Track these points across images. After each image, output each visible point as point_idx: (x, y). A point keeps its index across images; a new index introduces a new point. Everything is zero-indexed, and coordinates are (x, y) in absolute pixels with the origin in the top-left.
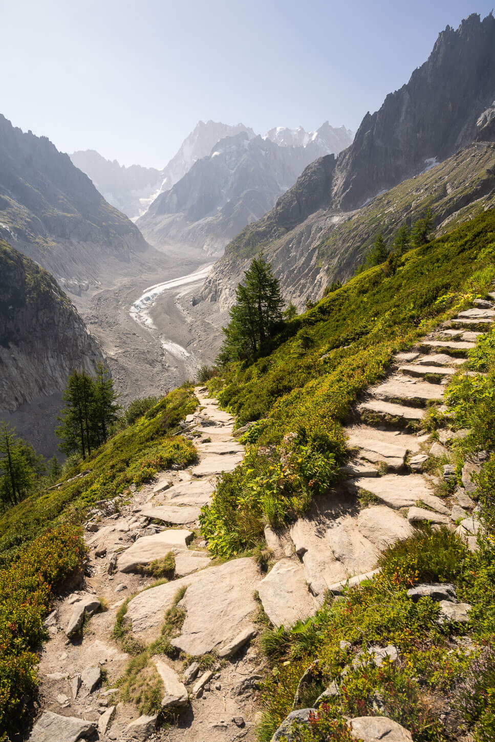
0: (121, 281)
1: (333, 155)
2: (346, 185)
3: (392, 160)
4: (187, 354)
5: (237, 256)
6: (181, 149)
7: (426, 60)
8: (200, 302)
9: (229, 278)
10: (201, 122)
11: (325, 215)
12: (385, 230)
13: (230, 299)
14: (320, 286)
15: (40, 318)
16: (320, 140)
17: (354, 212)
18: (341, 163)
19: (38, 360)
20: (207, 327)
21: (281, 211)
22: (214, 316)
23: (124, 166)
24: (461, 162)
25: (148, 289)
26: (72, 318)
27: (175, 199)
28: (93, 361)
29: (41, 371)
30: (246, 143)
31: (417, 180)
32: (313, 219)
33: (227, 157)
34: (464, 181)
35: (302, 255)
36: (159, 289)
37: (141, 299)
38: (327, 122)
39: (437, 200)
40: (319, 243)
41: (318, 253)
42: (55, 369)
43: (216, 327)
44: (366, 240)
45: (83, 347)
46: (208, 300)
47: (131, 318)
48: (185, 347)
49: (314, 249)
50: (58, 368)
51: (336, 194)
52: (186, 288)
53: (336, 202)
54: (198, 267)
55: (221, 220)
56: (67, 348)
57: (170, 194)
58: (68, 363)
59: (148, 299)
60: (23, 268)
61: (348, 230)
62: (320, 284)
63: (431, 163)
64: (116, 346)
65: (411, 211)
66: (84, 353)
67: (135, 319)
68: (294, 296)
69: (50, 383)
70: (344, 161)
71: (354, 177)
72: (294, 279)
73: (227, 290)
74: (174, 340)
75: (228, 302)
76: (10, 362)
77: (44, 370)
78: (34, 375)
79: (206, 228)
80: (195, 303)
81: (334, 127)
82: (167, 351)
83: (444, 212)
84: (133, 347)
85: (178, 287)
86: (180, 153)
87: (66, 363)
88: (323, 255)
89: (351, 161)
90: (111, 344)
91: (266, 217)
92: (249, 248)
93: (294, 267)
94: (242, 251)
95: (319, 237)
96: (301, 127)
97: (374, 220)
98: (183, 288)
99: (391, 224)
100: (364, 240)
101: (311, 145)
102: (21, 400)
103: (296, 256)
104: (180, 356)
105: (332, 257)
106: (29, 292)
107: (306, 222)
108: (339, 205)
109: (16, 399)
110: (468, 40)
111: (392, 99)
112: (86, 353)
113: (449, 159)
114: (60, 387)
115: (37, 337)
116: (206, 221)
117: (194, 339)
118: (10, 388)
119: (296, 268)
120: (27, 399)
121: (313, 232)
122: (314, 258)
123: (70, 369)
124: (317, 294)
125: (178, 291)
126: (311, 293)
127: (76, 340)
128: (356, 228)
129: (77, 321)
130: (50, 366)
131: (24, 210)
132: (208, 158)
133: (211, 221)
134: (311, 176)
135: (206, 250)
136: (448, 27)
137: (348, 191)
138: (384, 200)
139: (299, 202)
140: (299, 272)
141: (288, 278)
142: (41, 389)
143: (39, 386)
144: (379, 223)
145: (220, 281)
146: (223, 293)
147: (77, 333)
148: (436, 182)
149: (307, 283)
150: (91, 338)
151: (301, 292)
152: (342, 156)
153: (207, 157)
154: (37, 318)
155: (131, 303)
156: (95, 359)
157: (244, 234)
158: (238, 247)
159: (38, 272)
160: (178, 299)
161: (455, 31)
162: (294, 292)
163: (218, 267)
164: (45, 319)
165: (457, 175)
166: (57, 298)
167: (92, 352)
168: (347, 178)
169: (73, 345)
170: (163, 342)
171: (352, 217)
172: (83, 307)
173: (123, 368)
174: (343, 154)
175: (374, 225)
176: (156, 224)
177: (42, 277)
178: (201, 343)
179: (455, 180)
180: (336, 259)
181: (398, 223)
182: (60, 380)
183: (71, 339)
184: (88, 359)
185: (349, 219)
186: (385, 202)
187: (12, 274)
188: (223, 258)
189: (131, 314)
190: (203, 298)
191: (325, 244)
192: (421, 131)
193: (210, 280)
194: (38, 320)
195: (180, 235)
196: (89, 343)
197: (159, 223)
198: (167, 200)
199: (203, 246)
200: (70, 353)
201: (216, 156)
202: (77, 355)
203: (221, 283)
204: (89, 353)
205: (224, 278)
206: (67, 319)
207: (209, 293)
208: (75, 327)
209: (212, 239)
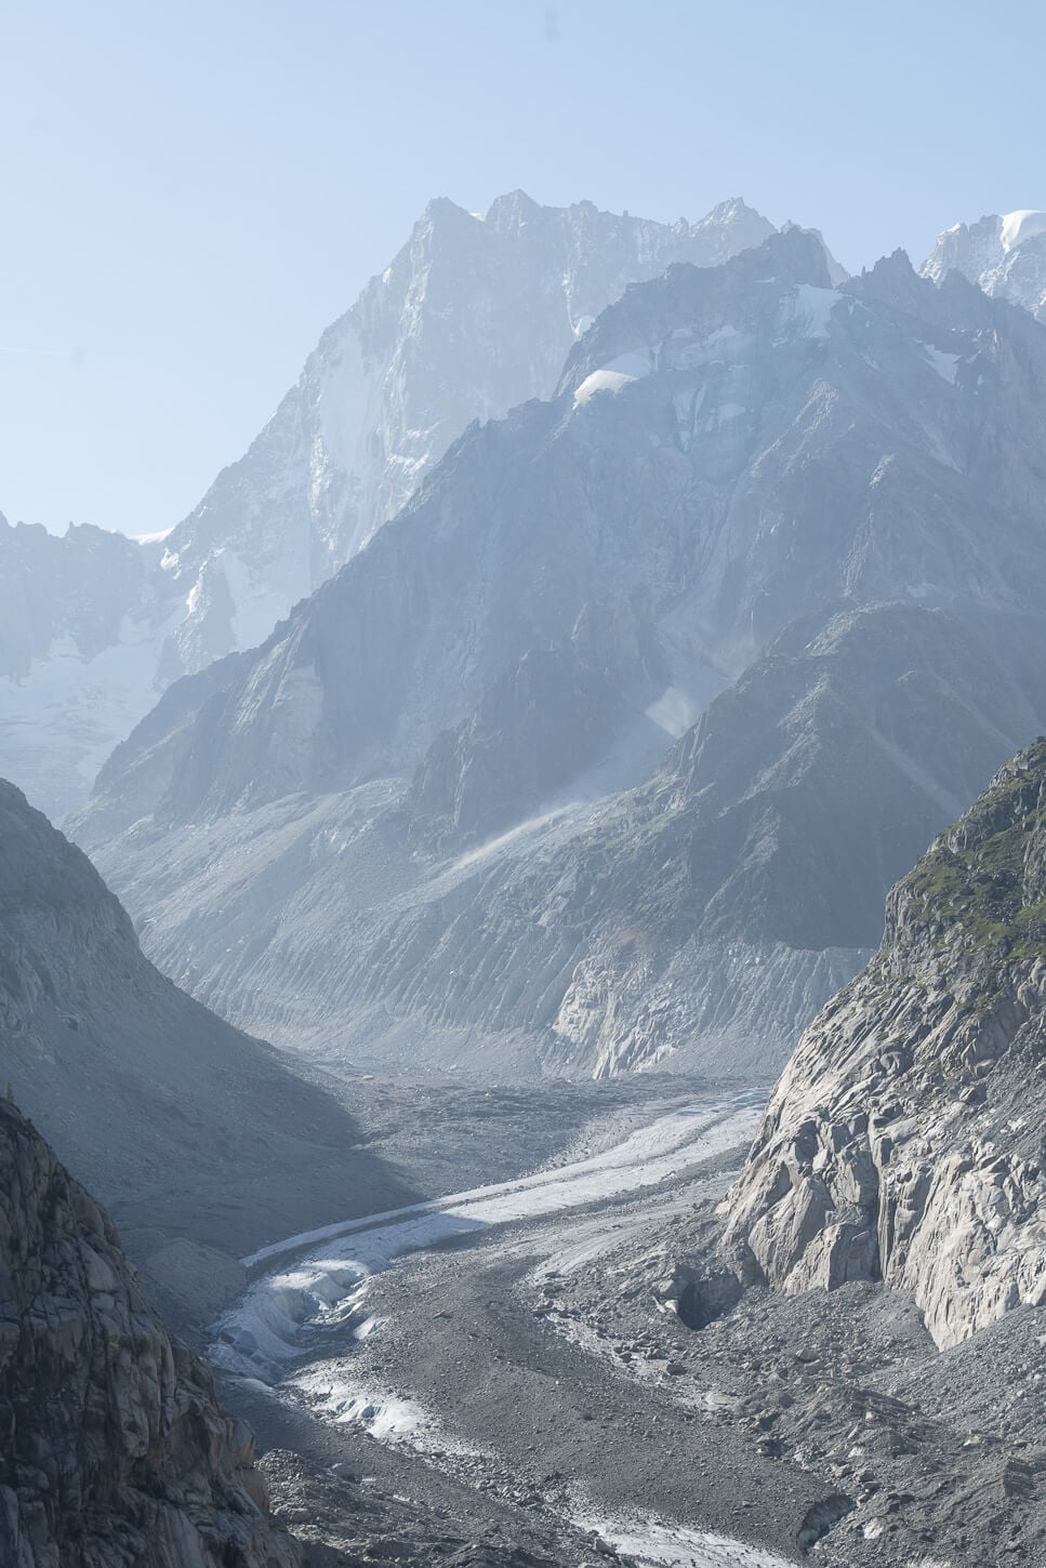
5: (1009, 944)
9: (976, 1098)
10: (442, 210)
27: (307, 701)
30: (815, 303)
33: (683, 401)
45: (155, 1441)
46: (811, 1275)
55: (679, 820)
56: (42, 1444)
57: (263, 668)
66: (159, 1493)
73: (975, 1177)
79: (566, 883)
80: (700, 1305)
98: (549, 1236)
112: (176, 1491)
117: (839, 1500)
127: (104, 1385)
129: (102, 1239)
132: (542, 415)
133: (601, 832)
145: (892, 1131)
147: (114, 1330)
153: (532, 404)
156: (243, 1535)
160: (550, 1290)
163: (860, 1033)
167: (216, 1484)
169: (87, 1422)
170: (589, 1522)
183: (70, 1370)
184: (192, 1542)
190: (762, 1270)
193: (810, 1129)
195: (369, 944)
196: (194, 1418)
197: (189, 873)
198: (244, 717)
199: (552, 1013)
200: (61, 1482)
201: (601, 397)
202: (114, 1497)
203: (902, 1140)
204: (194, 1489)
205: (922, 1101)
206: (36, 1222)
207: (811, 1227)
208: (94, 1283)
209: (625, 956)
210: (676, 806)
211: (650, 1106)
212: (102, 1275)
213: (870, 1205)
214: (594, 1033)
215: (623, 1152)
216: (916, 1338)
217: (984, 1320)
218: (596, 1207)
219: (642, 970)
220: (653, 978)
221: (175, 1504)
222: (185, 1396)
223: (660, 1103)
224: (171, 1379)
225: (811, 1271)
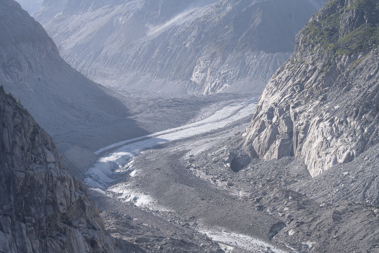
8: (248, 161)
9: (324, 99)
45: (68, 208)
48: (268, 239)
55: (230, 12)
92: (360, 31)
112: (75, 223)
117: (281, 223)
127: (52, 191)
129: (50, 146)
133: (205, 17)
145: (297, 110)
156: (96, 236)
158: (333, 32)
163: (287, 79)
167: (88, 221)
169: (47, 203)
170: (203, 231)
178: (305, 227)
183: (42, 187)
184: (81, 239)
190: (256, 154)
193: (271, 110)
195: (132, 53)
196: (81, 201)
197: (75, 31)
199: (190, 75)
200: (39, 221)
202: (56, 225)
203: (300, 112)
204: (81, 223)
205: (307, 100)
206: (29, 141)
207: (272, 140)
208: (48, 160)
209: (213, 56)
210: (229, 8)
211: (221, 103)
212: (50, 157)
213: (290, 133)
214: (204, 81)
215: (213, 118)
216: (305, 174)
217: (326, 168)
218: (204, 135)
219: (218, 61)
220: (222, 63)
221: (75, 227)
222: (77, 194)
223: (224, 102)
224: (73, 189)
225: (272, 154)
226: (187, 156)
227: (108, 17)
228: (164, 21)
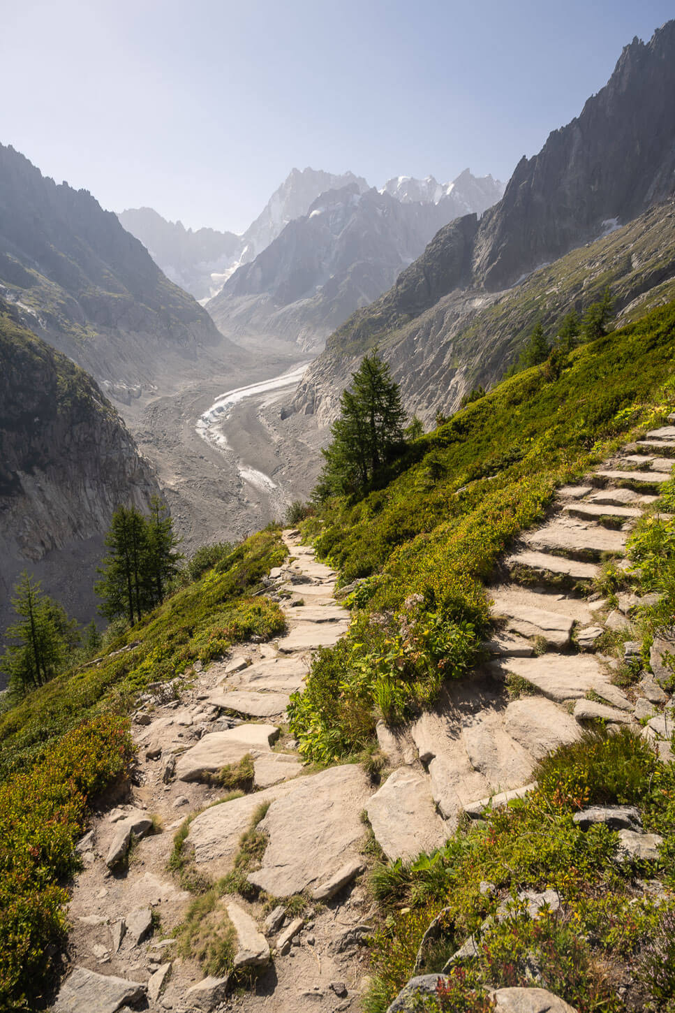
0: (185, 385)
1: (475, 215)
2: (492, 256)
3: (557, 222)
4: (273, 486)
5: (343, 352)
6: (268, 207)
7: (605, 84)
8: (291, 414)
9: (331, 383)
10: (295, 170)
11: (463, 297)
12: (546, 318)
13: (332, 411)
14: (455, 394)
15: (75, 433)
16: (457, 194)
17: (503, 293)
18: (487, 225)
19: (72, 492)
20: (300, 449)
21: (403, 291)
22: (310, 433)
23: (190, 230)
24: (652, 225)
25: (221, 396)
26: (119, 435)
27: (259, 274)
28: (146, 494)
29: (76, 506)
30: (357, 198)
31: (591, 248)
32: (446, 302)
33: (331, 218)
34: (656, 251)
35: (430, 351)
36: (236, 396)
37: (211, 409)
38: (468, 170)
39: (618, 276)
40: (454, 335)
41: (454, 349)
42: (95, 504)
43: (312, 448)
44: (519, 331)
45: (133, 474)
46: (302, 412)
47: (198, 435)
48: (271, 476)
49: (448, 344)
50: (98, 502)
51: (478, 268)
52: (272, 395)
53: (478, 278)
54: (289, 366)
55: (321, 303)
56: (111, 476)
57: (252, 267)
58: (112, 495)
59: (220, 410)
60: (53, 366)
61: (494, 318)
62: (455, 392)
63: (610, 227)
64: (177, 474)
65: (583, 292)
66: (134, 483)
67: (203, 437)
68: (419, 407)
69: (88, 522)
70: (490, 223)
71: (503, 245)
72: (419, 384)
73: (328, 398)
74: (256, 465)
75: (329, 415)
76: (34, 494)
77: (80, 505)
78: (67, 512)
79: (301, 314)
80: (284, 416)
81: (477, 176)
82: (245, 480)
83: (627, 293)
84: (200, 475)
85: (261, 394)
86: (268, 211)
87: (109, 496)
88: (459, 351)
89: (499, 223)
90: (171, 471)
91: (382, 299)
92: (359, 342)
93: (420, 367)
94: (349, 345)
95: (455, 327)
96: (431, 177)
97: (529, 304)
98: (268, 396)
99: (555, 310)
100: (516, 332)
101: (444, 200)
102: (48, 545)
103: (423, 352)
104: (263, 488)
105: (472, 354)
106: (62, 399)
107: (437, 306)
108: (482, 283)
109: (42, 544)
110: (663, 57)
111: (556, 138)
112: (137, 483)
113: (635, 221)
114: (101, 528)
115: (71, 460)
116: (301, 304)
117: (282, 465)
118: (35, 529)
119: (423, 369)
120: (57, 543)
121: (446, 321)
122: (448, 356)
123: (115, 504)
124: (450, 404)
125: (261, 399)
126: (444, 403)
128: (506, 315)
129: (126, 438)
130: (88, 499)
131: (56, 289)
132: (305, 218)
133: (308, 304)
134: (444, 244)
135: (300, 343)
136: (636, 39)
137: (495, 264)
138: (545, 277)
139: (427, 279)
140: (427, 375)
141: (411, 382)
142: (75, 531)
143: (73, 526)
144: (538, 308)
145: (318, 387)
146: (323, 402)
148: (617, 252)
149: (437, 389)
150: (143, 462)
151: (430, 402)
152: (487, 216)
153: (302, 217)
154: (72, 434)
155: (198, 415)
156: (149, 490)
157: (352, 323)
158: (344, 341)
159: (73, 372)
160: (262, 410)
161: (645, 44)
162: (420, 402)
164: (82, 436)
165: (646, 242)
166: (99, 407)
167: (145, 480)
168: (494, 246)
169: (120, 472)
170: (240, 468)
171: (501, 299)
172: (133, 420)
173: (186, 503)
174: (489, 214)
175: (530, 311)
176: (232, 308)
177: (79, 380)
178: (292, 470)
179: (644, 249)
180: (478, 358)
181: (563, 308)
182: (101, 518)
183: (116, 463)
184: (139, 491)
185: (497, 302)
186: (547, 279)
187: (38, 375)
188: (324, 355)
189: (197, 430)
190: (295, 410)
191: (463, 337)
192: (597, 182)
193: (306, 385)
194: (72, 437)
195: (266, 323)
197: (237, 307)
198: (248, 277)
199: (296, 338)
200: (114, 482)
201: (315, 216)
202: (125, 484)
203: (319, 389)
204: (140, 482)
205: (324, 382)
206: (111, 436)
208: (122, 447)
209: (309, 329)
210: (321, 300)
213: (313, 400)
214: (303, 343)
217: (325, 425)
219: (311, 332)
220: (313, 334)
222: (139, 466)
226: (261, 407)
227: (256, 299)
228: (286, 305)
